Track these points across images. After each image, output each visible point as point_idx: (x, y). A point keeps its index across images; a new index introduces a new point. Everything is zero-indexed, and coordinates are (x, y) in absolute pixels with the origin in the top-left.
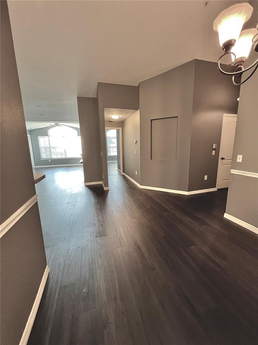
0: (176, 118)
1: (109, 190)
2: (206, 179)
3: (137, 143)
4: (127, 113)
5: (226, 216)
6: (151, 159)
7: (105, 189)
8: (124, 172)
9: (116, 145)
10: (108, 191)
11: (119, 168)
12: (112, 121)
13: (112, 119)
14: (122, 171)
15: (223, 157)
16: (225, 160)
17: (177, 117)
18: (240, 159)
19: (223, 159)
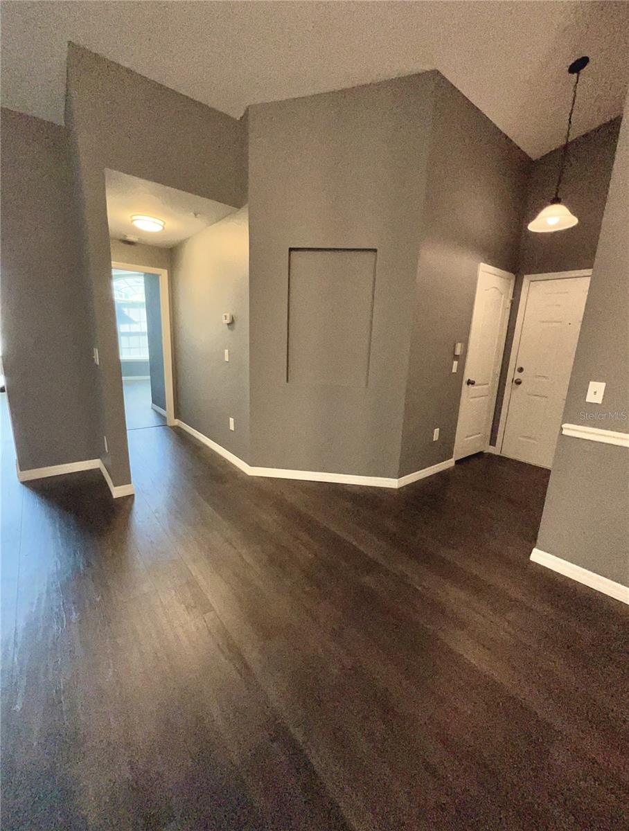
0: (370, 254)
1: (131, 497)
2: (437, 439)
3: (237, 325)
4: (196, 215)
5: (539, 556)
6: (287, 380)
7: (117, 492)
8: (178, 415)
9: (144, 327)
10: (129, 500)
11: (158, 399)
12: (131, 238)
13: (136, 231)
14: (169, 411)
15: (471, 379)
16: (477, 385)
17: (375, 250)
18: (596, 392)
19: (470, 383)
